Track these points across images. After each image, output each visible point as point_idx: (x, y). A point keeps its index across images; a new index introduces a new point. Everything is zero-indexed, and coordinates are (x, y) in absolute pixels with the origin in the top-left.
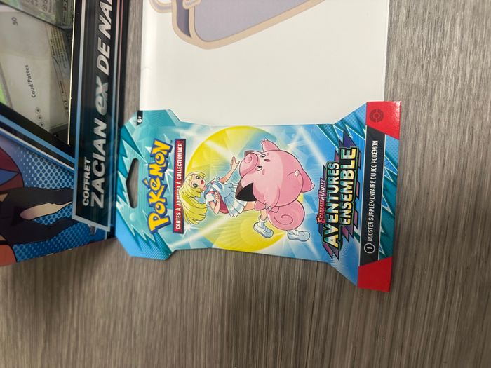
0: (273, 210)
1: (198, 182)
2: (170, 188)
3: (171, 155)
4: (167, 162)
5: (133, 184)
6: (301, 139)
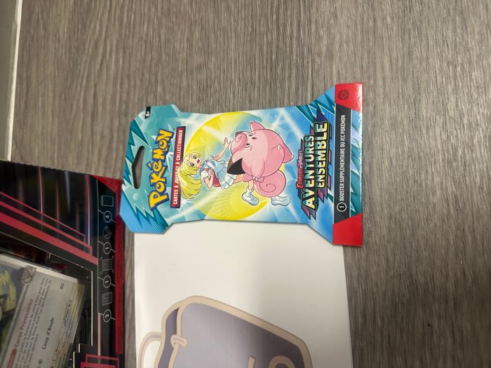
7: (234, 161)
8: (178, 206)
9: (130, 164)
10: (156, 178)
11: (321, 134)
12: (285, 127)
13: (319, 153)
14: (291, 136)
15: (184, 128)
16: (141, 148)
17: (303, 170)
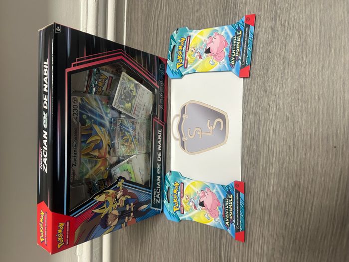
0: (210, 211)
1: (188, 198)
2: (180, 198)
3: (180, 187)
4: (178, 189)
5: (169, 194)
6: (217, 189)
7: (207, 48)
8: (187, 68)
9: (170, 53)
10: (179, 57)
11: (239, 35)
12: (227, 33)
13: (238, 43)
14: (228, 37)
15: (190, 36)
16: (174, 46)
17: (231, 50)
